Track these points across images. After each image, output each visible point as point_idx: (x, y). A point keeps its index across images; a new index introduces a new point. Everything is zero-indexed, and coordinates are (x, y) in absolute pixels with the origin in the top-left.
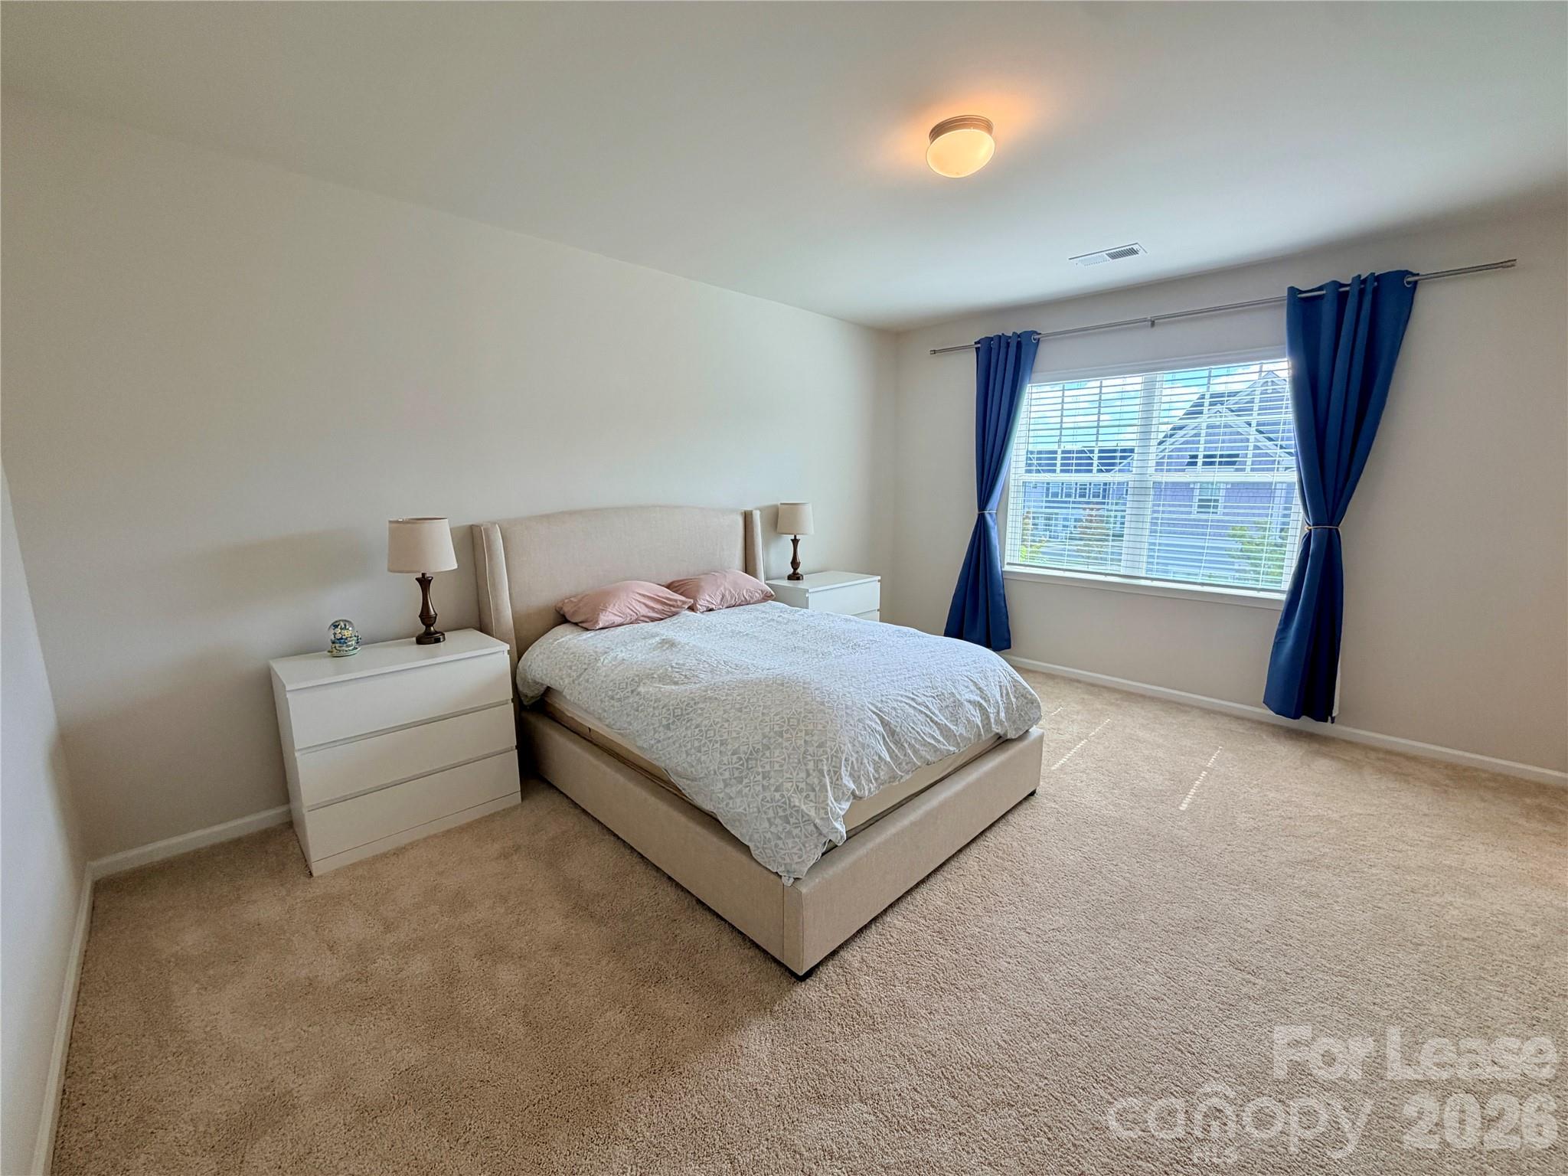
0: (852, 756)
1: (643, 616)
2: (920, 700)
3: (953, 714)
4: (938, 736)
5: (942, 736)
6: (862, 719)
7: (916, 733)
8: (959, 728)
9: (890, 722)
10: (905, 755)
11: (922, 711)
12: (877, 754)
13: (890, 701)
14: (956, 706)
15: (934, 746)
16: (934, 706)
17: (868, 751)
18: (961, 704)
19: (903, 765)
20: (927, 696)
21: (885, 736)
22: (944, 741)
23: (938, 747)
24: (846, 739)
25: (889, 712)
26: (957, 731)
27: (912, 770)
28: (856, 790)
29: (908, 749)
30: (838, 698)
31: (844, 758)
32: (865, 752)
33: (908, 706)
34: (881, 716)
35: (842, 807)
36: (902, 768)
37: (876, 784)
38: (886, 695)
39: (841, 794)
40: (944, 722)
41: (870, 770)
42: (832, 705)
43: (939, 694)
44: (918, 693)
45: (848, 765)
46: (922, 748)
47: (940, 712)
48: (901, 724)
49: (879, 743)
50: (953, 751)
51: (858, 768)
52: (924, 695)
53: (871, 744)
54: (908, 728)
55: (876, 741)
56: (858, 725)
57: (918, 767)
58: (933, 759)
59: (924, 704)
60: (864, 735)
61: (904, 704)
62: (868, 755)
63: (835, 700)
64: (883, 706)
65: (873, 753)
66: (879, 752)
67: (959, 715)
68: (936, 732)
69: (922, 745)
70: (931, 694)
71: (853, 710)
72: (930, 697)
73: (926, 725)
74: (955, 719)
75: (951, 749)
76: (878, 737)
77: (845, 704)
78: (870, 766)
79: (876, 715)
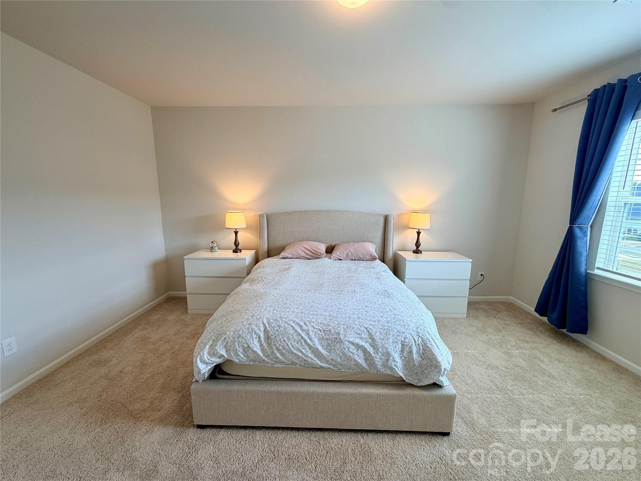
0: (229, 338)
1: (302, 256)
2: (306, 328)
3: (330, 345)
4: (306, 352)
5: (312, 354)
6: (252, 323)
7: (285, 344)
8: (331, 355)
9: (269, 332)
10: (272, 352)
11: (300, 334)
12: (247, 343)
13: (281, 321)
14: (336, 341)
15: (301, 357)
16: (316, 335)
17: (241, 340)
18: (341, 342)
19: (271, 357)
20: (314, 328)
21: (261, 337)
22: (314, 358)
23: (306, 359)
24: (232, 329)
25: (274, 326)
26: (328, 356)
27: (282, 363)
28: (225, 355)
29: (275, 350)
30: (256, 310)
31: (224, 337)
32: (238, 340)
33: (291, 328)
34: (266, 327)
35: (211, 359)
36: (270, 358)
37: (246, 359)
38: (283, 318)
39: (212, 353)
40: (317, 346)
41: (239, 349)
42: (248, 312)
43: (327, 329)
44: (310, 324)
45: (225, 341)
46: (289, 354)
47: (319, 340)
48: (277, 336)
49: (253, 339)
50: (328, 367)
51: (230, 345)
52: (313, 327)
53: (246, 338)
54: (280, 339)
55: (251, 337)
56: (246, 325)
57: (288, 364)
58: (303, 365)
59: (307, 331)
60: (244, 331)
61: (290, 326)
62: (240, 342)
63: (253, 310)
64: (274, 322)
65: (244, 342)
66: (249, 343)
67: (335, 347)
68: (306, 350)
69: (288, 352)
70: (320, 328)
71: (252, 318)
72: (317, 329)
73: (298, 343)
74: (330, 349)
75: (322, 365)
76: (255, 336)
77: (254, 314)
78: (239, 347)
79: (264, 325)
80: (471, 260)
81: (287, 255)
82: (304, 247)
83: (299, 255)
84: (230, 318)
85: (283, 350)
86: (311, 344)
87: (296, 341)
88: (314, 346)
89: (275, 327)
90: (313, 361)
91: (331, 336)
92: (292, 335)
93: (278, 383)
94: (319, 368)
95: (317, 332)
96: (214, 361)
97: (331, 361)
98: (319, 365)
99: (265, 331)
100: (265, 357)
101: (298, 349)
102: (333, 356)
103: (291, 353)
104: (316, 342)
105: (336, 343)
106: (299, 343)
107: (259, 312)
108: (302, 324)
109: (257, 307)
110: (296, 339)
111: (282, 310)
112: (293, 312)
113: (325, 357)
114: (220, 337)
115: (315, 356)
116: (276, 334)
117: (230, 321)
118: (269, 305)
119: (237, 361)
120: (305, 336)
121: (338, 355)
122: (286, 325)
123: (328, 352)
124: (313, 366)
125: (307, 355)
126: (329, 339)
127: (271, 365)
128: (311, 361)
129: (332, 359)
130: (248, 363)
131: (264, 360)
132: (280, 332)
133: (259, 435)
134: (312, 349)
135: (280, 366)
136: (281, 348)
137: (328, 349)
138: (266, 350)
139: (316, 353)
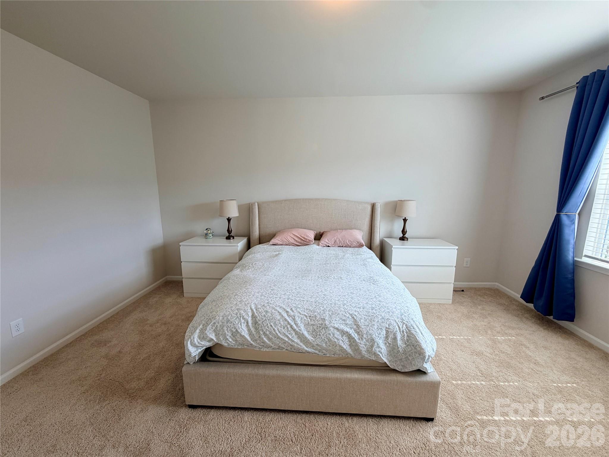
2: (292, 314)
3: (315, 330)
4: (292, 337)
5: (298, 339)
6: (240, 309)
7: (272, 329)
8: (316, 341)
9: (257, 317)
10: (260, 337)
11: (287, 320)
12: (235, 328)
13: (268, 307)
14: (321, 327)
15: (287, 341)
16: (302, 321)
17: (229, 325)
18: (326, 328)
19: (258, 341)
20: (301, 314)
21: (249, 322)
22: (300, 343)
23: (292, 344)
24: (222, 314)
25: (261, 312)
26: (314, 341)
27: (269, 347)
28: (215, 339)
29: (263, 335)
30: (245, 296)
31: (213, 322)
32: (227, 325)
33: (278, 314)
34: (254, 312)
35: (201, 343)
36: (258, 343)
37: (234, 343)
38: (271, 304)
39: (203, 337)
40: (302, 332)
41: (228, 334)
42: (237, 298)
43: (313, 316)
44: (296, 310)
45: (214, 326)
46: (275, 339)
47: (305, 326)
48: (264, 321)
49: (241, 324)
50: (313, 352)
51: (219, 330)
52: (299, 313)
53: (234, 323)
54: (267, 324)
55: (239, 322)
56: (235, 311)
57: (275, 348)
58: (290, 349)
59: (293, 317)
60: (233, 316)
61: (277, 312)
62: (228, 327)
63: (242, 296)
64: (261, 308)
65: (232, 327)
66: (237, 328)
67: (320, 333)
68: (292, 335)
69: (275, 337)
70: (306, 314)
71: (241, 304)
72: (303, 315)
73: (284, 328)
74: (315, 334)
75: (308, 350)
76: (243, 321)
77: (242, 300)
78: (228, 332)
79: (252, 311)
80: (457, 247)
81: (277, 242)
82: (293, 234)
83: (289, 242)
84: (219, 304)
85: (270, 335)
86: (297, 330)
87: (282, 327)
88: (300, 331)
89: (263, 313)
90: (299, 346)
91: (316, 321)
92: (279, 320)
93: (265, 366)
94: (305, 353)
95: (303, 317)
96: (204, 345)
97: (317, 346)
98: (305, 350)
99: (253, 316)
100: (252, 341)
101: (284, 335)
102: (318, 341)
103: (278, 338)
104: (302, 327)
105: (321, 329)
106: (286, 328)
107: (248, 298)
108: (289, 310)
109: (246, 293)
110: (282, 325)
111: (269, 296)
112: (280, 298)
113: (311, 343)
114: (210, 322)
115: (301, 341)
116: (264, 320)
117: (220, 306)
118: (257, 291)
119: (226, 345)
120: (291, 321)
121: (323, 340)
122: (273, 311)
123: (313, 337)
124: (299, 350)
125: (293, 341)
126: (314, 325)
127: (259, 349)
128: (297, 346)
129: (317, 345)
130: (236, 347)
131: (251, 344)
132: (267, 318)
133: (247, 416)
134: (298, 335)
135: (267, 350)
136: (268, 333)
137: (314, 335)
138: (253, 335)
139: (302, 338)
